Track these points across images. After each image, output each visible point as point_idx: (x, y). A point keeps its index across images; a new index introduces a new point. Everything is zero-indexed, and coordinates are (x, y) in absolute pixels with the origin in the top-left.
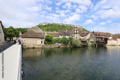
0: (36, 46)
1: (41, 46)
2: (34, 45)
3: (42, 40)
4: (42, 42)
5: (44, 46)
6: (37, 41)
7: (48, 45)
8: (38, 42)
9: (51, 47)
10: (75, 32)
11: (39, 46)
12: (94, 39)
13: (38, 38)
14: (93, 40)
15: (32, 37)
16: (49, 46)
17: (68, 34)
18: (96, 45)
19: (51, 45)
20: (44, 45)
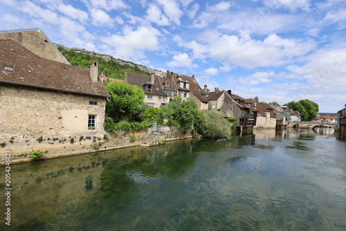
0: (57, 145)
1: (88, 143)
2: (40, 140)
3: (93, 109)
4: (92, 118)
5: (106, 144)
6: (64, 113)
7: (124, 135)
8: (65, 122)
9: (136, 143)
10: (182, 85)
11: (77, 143)
12: (234, 112)
13: (68, 98)
14: (232, 114)
15: (22, 80)
16: (127, 138)
17: (158, 89)
18: (238, 129)
19: (137, 135)
20: (102, 136)
